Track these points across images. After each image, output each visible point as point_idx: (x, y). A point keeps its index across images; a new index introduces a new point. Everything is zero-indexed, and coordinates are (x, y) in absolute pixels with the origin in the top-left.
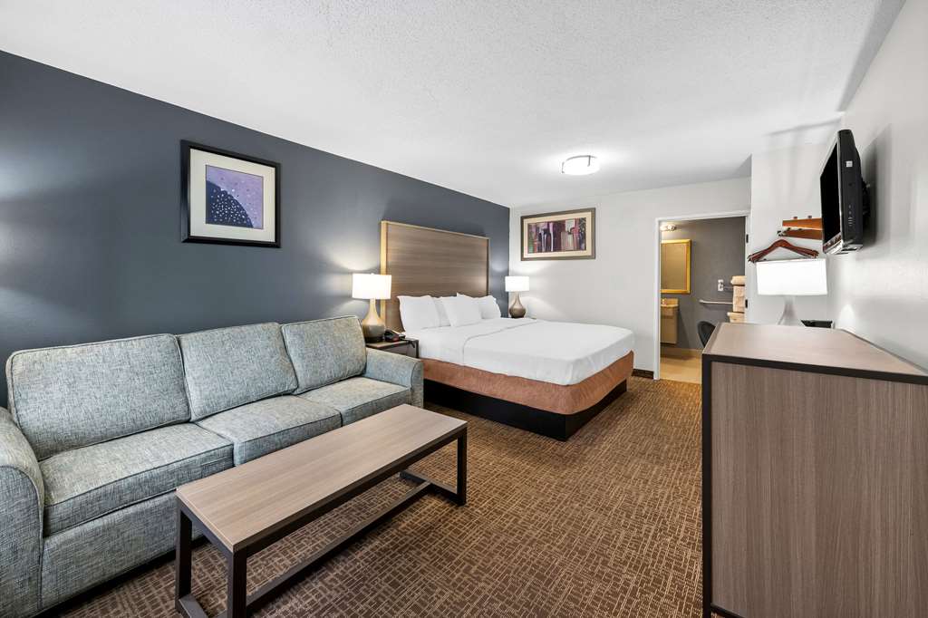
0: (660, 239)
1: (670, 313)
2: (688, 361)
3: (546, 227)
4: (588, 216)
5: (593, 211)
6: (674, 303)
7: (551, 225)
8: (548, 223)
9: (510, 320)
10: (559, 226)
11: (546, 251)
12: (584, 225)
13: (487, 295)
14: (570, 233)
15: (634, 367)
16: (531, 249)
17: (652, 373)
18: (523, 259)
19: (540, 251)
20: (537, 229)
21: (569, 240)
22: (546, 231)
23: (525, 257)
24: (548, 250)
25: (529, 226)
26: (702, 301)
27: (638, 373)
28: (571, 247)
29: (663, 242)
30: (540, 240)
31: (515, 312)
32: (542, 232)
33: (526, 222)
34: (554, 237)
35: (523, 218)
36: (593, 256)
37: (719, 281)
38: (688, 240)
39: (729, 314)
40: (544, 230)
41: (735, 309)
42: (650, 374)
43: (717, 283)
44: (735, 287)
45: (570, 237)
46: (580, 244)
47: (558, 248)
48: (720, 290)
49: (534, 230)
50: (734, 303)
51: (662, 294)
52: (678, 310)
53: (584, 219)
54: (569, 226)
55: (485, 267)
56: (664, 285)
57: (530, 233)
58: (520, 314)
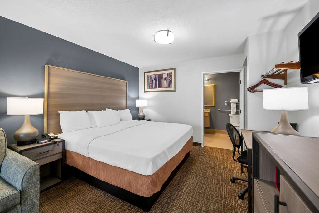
0: (204, 84)
1: (207, 115)
2: (214, 135)
3: (155, 77)
4: (173, 71)
5: (175, 69)
6: (208, 111)
7: (157, 76)
8: (156, 75)
9: (136, 121)
10: (161, 77)
11: (155, 88)
12: (171, 76)
13: (126, 109)
14: (165, 80)
15: (193, 141)
16: (149, 87)
17: (201, 144)
18: (145, 92)
19: (152, 88)
20: (151, 78)
21: (165, 83)
22: (155, 79)
23: (146, 91)
24: (156, 87)
25: (148, 77)
26: (219, 110)
27: (195, 144)
28: (166, 86)
29: (205, 85)
30: (152, 83)
31: (140, 117)
32: (153, 79)
33: (146, 74)
34: (158, 82)
35: (145, 73)
36: (175, 90)
37: (226, 101)
38: (214, 85)
39: (229, 115)
40: (154, 78)
41: (232, 113)
42: (199, 145)
43: (225, 102)
44: (232, 104)
45: (165, 81)
46: (169, 85)
47: (160, 86)
48: (226, 105)
49: (150, 78)
50: (231, 110)
51: (205, 107)
52: (210, 113)
53: (171, 73)
54: (165, 76)
55: (125, 95)
56: (205, 103)
57: (148, 80)
58: (143, 118)
